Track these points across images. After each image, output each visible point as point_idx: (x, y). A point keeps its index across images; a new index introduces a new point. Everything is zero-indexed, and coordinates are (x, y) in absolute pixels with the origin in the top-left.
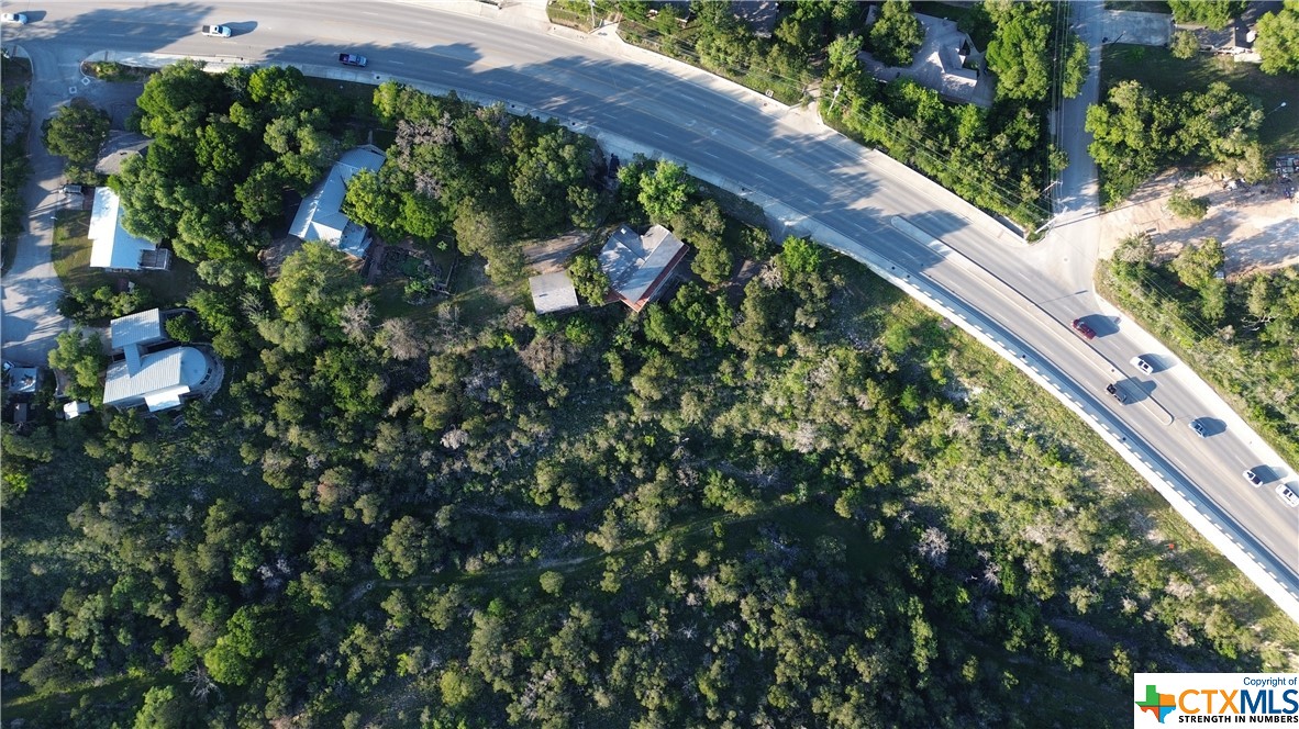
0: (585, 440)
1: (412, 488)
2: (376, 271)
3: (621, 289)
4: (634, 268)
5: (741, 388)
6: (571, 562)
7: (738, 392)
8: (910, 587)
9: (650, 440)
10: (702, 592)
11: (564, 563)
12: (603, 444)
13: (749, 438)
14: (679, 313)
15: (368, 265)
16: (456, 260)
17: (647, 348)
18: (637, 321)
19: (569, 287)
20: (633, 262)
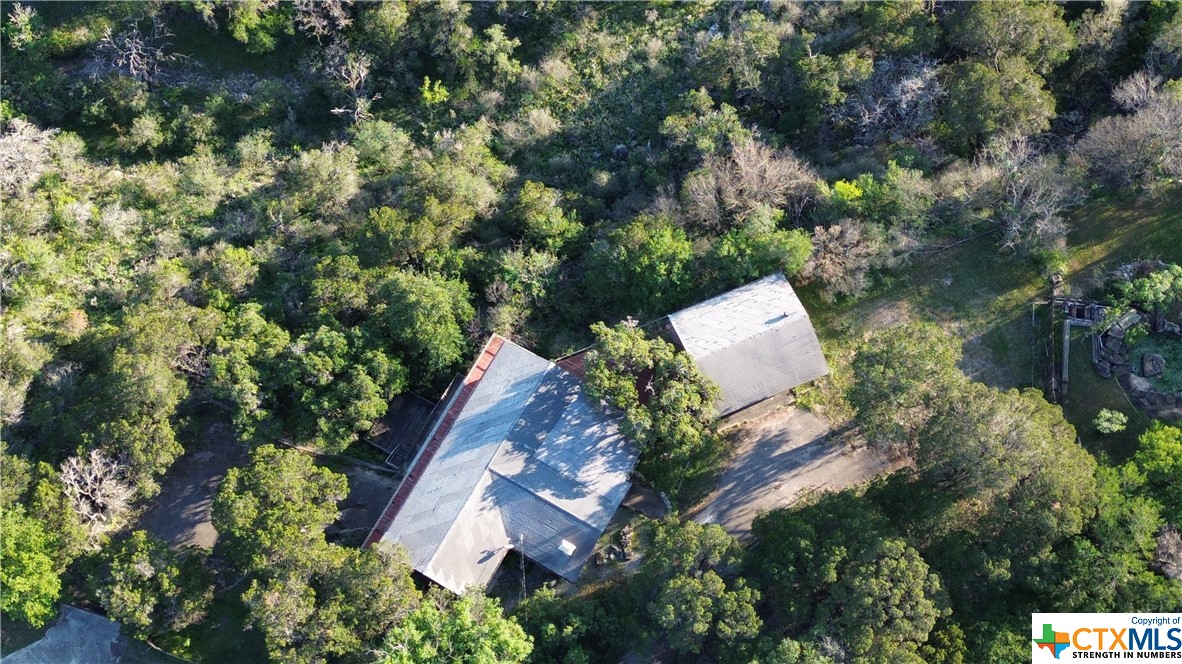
0: (604, 70)
3: (548, 378)
4: (523, 441)
5: (195, 244)
7: (207, 232)
9: (435, 94)
12: (558, 68)
13: (175, 149)
14: (371, 345)
16: (1060, 382)
17: (460, 262)
18: (492, 310)
19: (704, 354)
20: (528, 461)
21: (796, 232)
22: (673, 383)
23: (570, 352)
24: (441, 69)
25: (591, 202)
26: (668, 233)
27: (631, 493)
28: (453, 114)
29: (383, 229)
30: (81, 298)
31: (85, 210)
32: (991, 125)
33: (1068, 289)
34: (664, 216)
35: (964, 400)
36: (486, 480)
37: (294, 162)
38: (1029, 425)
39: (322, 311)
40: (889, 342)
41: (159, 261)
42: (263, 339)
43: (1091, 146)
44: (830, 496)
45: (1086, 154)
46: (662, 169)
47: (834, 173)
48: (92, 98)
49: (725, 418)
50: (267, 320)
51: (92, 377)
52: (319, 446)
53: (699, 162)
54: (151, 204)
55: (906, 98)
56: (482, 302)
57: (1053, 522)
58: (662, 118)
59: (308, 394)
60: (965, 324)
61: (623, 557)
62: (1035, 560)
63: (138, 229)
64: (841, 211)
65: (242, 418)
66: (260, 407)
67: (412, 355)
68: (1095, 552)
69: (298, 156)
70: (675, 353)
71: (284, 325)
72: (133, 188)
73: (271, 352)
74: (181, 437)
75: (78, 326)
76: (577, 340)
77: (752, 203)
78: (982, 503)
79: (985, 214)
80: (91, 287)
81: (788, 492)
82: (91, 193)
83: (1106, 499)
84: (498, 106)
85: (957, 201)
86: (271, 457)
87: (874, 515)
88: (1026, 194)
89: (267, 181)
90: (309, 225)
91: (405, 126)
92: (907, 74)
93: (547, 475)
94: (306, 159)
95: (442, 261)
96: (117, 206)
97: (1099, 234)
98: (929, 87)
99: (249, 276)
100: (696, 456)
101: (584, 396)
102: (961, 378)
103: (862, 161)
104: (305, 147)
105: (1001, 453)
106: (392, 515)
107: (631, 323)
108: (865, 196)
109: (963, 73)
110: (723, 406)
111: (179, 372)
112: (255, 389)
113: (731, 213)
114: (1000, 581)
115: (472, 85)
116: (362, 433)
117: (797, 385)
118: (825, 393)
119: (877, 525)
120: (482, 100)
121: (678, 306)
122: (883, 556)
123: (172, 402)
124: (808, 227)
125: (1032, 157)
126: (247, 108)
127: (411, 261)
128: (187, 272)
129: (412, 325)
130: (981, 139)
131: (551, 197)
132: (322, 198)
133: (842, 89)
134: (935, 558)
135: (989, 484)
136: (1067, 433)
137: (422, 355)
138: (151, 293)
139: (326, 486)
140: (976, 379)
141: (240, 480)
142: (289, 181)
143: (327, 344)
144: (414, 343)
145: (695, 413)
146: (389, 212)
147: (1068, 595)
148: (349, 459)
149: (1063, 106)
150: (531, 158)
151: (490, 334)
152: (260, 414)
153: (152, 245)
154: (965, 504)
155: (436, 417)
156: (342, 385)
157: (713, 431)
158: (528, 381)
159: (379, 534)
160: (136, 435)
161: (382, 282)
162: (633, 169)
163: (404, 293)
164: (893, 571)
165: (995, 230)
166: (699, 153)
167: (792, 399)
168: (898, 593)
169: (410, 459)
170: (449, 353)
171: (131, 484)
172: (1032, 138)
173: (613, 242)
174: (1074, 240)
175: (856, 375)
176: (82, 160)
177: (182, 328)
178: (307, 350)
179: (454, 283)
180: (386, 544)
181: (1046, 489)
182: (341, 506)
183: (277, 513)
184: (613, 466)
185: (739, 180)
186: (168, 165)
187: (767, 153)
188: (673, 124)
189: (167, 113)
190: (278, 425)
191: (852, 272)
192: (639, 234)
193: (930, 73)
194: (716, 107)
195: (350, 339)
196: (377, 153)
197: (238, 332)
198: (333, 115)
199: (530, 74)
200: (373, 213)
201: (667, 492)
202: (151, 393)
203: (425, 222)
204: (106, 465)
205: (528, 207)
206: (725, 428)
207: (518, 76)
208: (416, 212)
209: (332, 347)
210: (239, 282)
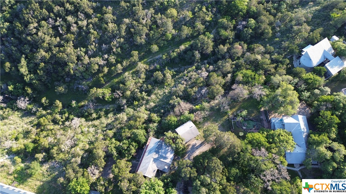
0: (160, 95)
1: (212, 61)
2: (263, 117)
3: (159, 142)
4: (157, 152)
6: (151, 59)
7: (105, 129)
8: (30, 85)
9: (136, 103)
10: (103, 60)
11: (153, 58)
12: (153, 96)
13: (99, 118)
14: (132, 142)
15: (267, 118)
16: (233, 129)
17: (143, 127)
18: (149, 133)
19: (181, 134)
20: (159, 155)
21: (191, 114)
22: (178, 139)
23: (162, 137)
24: (136, 99)
25: (161, 115)
26: (173, 117)
27: (175, 157)
28: (139, 105)
29: (131, 124)
30: (87, 142)
31: (86, 129)
32: (216, 95)
33: (231, 116)
34: (172, 115)
35: (220, 135)
36: (152, 159)
37: (117, 116)
38: (230, 137)
39: (124, 138)
40: (208, 128)
41: (98, 135)
42: (116, 144)
43: (230, 95)
44: (203, 152)
45: (230, 96)
46: (170, 108)
47: (195, 105)
48: (86, 112)
49: (186, 143)
50: (116, 141)
51: (90, 154)
52: (126, 159)
53: (176, 106)
54: (96, 126)
55: (203, 93)
56: (147, 132)
57: (236, 150)
58: (169, 101)
59: (123, 151)
60: (218, 123)
61: (175, 167)
62: (235, 157)
63: (95, 130)
64: (197, 110)
65: (114, 157)
66: (116, 154)
67: (138, 142)
68: (243, 154)
69: (117, 115)
70: (177, 135)
71: (118, 141)
72: (93, 124)
73: (117, 146)
74: (105, 161)
75: (87, 147)
76: (162, 135)
77: (184, 111)
78: (226, 149)
79: (217, 107)
80: (89, 140)
81: (197, 153)
82: (87, 126)
83: (243, 146)
84: (145, 103)
85: (213, 106)
86: (119, 162)
87: (211, 154)
88: (223, 103)
89: (113, 120)
90: (120, 125)
91: (132, 108)
92: (203, 89)
93: (162, 157)
94: (118, 116)
95: (141, 127)
96: (91, 128)
97: (234, 107)
98: (206, 90)
99: (112, 135)
100: (183, 150)
101: (165, 144)
102: (219, 131)
103: (198, 102)
104: (118, 114)
105: (227, 141)
106: (139, 167)
107: (170, 132)
108: (200, 107)
109: (210, 88)
110: (186, 142)
111: (104, 151)
112: (115, 151)
113: (181, 113)
114: (230, 161)
115: (141, 101)
116: (132, 155)
117: (195, 136)
118: (200, 137)
119: (211, 155)
120: (143, 103)
121: (176, 128)
122: (213, 160)
123: (103, 156)
124: (193, 113)
125: (222, 98)
126: (109, 110)
127: (136, 128)
128: (103, 136)
129: (138, 138)
130: (215, 97)
131: (155, 115)
132: (121, 121)
133: (194, 93)
134: (221, 159)
135: (226, 146)
136: (236, 137)
137: (139, 142)
138: (98, 140)
139: (128, 164)
140: (221, 131)
141: (115, 166)
142: (116, 119)
143: (125, 143)
144: (138, 140)
145: (181, 143)
146: (132, 121)
147: (241, 161)
148: (131, 160)
149: (225, 90)
150: (151, 110)
151: (149, 137)
152: (117, 155)
153: (97, 132)
154: (223, 150)
155: (143, 151)
156: (128, 149)
157: (185, 145)
158: (156, 143)
159: (137, 170)
160: (98, 162)
161: (132, 132)
162: (166, 109)
163: (136, 133)
164: (215, 162)
165: (219, 109)
166: (176, 105)
167: (195, 139)
168: (216, 165)
169: (140, 158)
170: (144, 141)
171: (98, 170)
172: (222, 95)
173: (165, 120)
174: (231, 109)
175: (204, 134)
176: (85, 122)
177: (103, 144)
178: (122, 144)
179: (143, 130)
180: (139, 172)
181: (234, 146)
182: (131, 167)
183: (121, 170)
184: (171, 153)
185: (182, 108)
186: (98, 120)
187: (185, 103)
188: (171, 101)
189: (97, 113)
190: (120, 156)
191: (200, 118)
192: (169, 118)
193: (206, 89)
194: (177, 98)
195: (129, 141)
196: (129, 113)
197: (111, 143)
198: (122, 109)
199: (149, 98)
200: (129, 122)
201: (179, 156)
202: (100, 155)
203: (137, 122)
204: (94, 167)
205: (152, 117)
206: (186, 145)
207: (148, 98)
208: (136, 121)
209: (126, 143)
210: (111, 136)
